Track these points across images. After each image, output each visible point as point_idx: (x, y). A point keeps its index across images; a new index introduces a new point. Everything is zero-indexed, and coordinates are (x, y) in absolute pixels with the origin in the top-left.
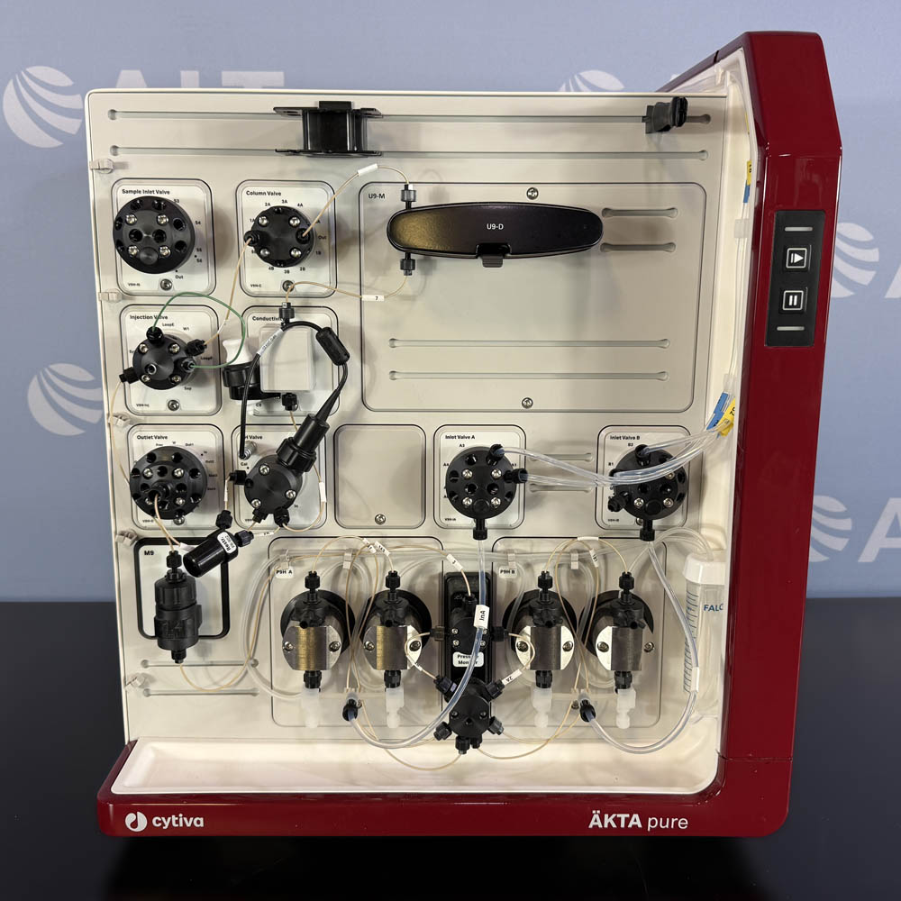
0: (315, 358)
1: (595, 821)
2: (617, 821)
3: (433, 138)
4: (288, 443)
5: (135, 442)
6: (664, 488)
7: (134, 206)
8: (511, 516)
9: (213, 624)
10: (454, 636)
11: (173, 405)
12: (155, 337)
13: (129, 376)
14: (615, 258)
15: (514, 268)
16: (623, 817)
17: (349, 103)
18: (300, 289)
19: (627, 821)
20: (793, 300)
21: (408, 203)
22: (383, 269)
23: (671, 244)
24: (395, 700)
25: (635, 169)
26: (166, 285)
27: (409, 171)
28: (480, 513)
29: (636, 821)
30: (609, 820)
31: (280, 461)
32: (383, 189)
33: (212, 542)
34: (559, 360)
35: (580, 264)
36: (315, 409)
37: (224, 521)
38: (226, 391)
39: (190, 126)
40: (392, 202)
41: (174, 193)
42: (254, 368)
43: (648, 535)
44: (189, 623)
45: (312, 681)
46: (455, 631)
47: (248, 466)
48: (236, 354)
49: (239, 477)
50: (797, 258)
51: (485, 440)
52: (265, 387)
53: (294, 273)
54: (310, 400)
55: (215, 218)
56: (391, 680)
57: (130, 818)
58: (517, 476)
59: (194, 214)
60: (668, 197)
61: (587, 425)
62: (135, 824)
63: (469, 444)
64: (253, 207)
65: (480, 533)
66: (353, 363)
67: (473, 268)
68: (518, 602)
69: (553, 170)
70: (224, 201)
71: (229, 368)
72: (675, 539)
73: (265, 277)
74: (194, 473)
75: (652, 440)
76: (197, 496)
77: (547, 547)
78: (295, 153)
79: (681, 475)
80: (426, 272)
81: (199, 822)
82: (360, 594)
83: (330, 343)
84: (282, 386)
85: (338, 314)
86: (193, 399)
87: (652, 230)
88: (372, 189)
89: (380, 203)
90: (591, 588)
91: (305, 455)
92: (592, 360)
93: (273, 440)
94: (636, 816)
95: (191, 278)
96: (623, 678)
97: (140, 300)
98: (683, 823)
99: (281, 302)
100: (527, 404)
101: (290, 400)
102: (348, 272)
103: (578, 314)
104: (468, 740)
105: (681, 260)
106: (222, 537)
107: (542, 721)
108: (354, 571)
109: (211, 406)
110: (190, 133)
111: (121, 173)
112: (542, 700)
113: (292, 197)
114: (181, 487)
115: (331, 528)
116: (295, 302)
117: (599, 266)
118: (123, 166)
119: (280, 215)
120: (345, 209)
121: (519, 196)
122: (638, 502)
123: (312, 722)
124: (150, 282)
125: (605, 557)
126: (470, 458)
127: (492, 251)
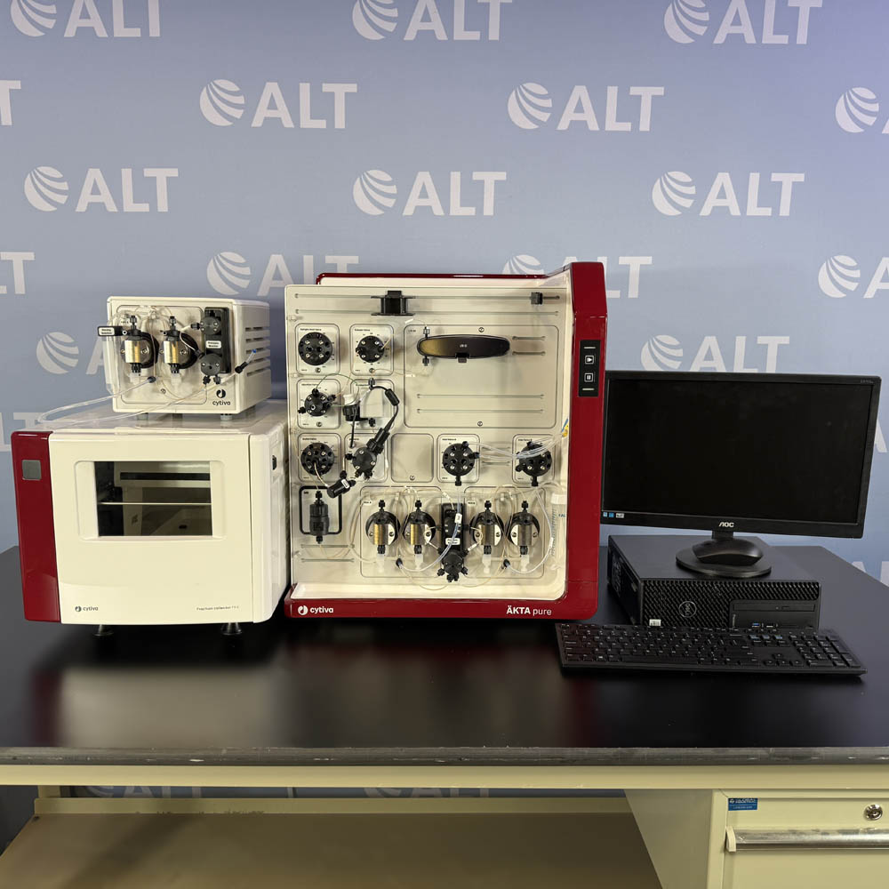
0: (384, 403)
1: (509, 611)
2: (519, 610)
3: (436, 306)
4: (371, 441)
5: (302, 441)
6: (540, 462)
7: (308, 337)
8: (472, 476)
9: (334, 527)
10: (447, 528)
11: (319, 424)
12: (316, 394)
13: (302, 411)
14: (518, 358)
15: (472, 363)
16: (522, 609)
17: (400, 292)
18: (377, 372)
19: (524, 610)
20: (589, 378)
21: (426, 335)
22: (414, 363)
23: (544, 352)
24: (419, 559)
25: (527, 319)
26: (318, 370)
27: (427, 320)
28: (458, 473)
29: (528, 611)
30: (515, 610)
31: (368, 448)
32: (415, 328)
33: (339, 484)
34: (495, 404)
35: (503, 361)
36: (383, 426)
37: (343, 475)
38: (343, 417)
39: (330, 300)
40: (419, 334)
41: (323, 330)
42: (357, 407)
43: (535, 484)
44: (325, 524)
45: (381, 550)
46: (446, 525)
47: (353, 451)
48: (349, 401)
49: (349, 457)
50: (590, 360)
51: (460, 441)
52: (362, 416)
53: (375, 365)
54: (381, 422)
55: (340, 341)
56: (418, 550)
57: (300, 609)
58: (474, 456)
59: (332, 339)
60: (542, 332)
61: (508, 434)
62: (302, 611)
63: (453, 443)
64: (358, 337)
65: (458, 483)
66: (401, 405)
67: (454, 363)
68: (476, 517)
69: (492, 319)
70: (344, 333)
71: (346, 407)
72: (547, 486)
73: (362, 366)
74: (330, 454)
75: (535, 440)
76: (330, 465)
77: (488, 492)
78: (379, 314)
79: (548, 455)
80: (434, 365)
81: (331, 610)
82: (402, 513)
83: (391, 396)
84: (369, 415)
85: (395, 383)
86: (328, 421)
87: (535, 346)
88: (409, 328)
89: (414, 334)
90: (510, 511)
91: (379, 446)
92: (510, 404)
93: (363, 440)
94: (528, 608)
95: (329, 368)
96: (524, 550)
97: (305, 377)
98: (549, 612)
99: (368, 378)
100: (480, 424)
101: (372, 422)
102: (399, 365)
103: (503, 383)
104: (453, 577)
105: (548, 359)
106: (343, 481)
107: (487, 571)
108: (400, 502)
109: (336, 425)
110: (331, 304)
111: (300, 321)
112: (487, 560)
113: (376, 332)
114: (324, 460)
115: (390, 482)
116: (375, 378)
117: (510, 363)
118: (301, 318)
119: (371, 340)
120: (398, 336)
121: (474, 332)
122: (530, 468)
123: (381, 570)
124: (311, 369)
125: (517, 495)
126: (453, 448)
127: (462, 356)
